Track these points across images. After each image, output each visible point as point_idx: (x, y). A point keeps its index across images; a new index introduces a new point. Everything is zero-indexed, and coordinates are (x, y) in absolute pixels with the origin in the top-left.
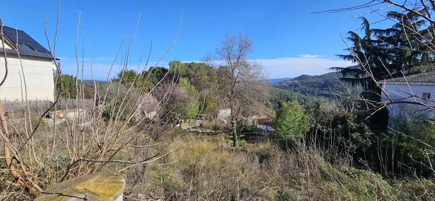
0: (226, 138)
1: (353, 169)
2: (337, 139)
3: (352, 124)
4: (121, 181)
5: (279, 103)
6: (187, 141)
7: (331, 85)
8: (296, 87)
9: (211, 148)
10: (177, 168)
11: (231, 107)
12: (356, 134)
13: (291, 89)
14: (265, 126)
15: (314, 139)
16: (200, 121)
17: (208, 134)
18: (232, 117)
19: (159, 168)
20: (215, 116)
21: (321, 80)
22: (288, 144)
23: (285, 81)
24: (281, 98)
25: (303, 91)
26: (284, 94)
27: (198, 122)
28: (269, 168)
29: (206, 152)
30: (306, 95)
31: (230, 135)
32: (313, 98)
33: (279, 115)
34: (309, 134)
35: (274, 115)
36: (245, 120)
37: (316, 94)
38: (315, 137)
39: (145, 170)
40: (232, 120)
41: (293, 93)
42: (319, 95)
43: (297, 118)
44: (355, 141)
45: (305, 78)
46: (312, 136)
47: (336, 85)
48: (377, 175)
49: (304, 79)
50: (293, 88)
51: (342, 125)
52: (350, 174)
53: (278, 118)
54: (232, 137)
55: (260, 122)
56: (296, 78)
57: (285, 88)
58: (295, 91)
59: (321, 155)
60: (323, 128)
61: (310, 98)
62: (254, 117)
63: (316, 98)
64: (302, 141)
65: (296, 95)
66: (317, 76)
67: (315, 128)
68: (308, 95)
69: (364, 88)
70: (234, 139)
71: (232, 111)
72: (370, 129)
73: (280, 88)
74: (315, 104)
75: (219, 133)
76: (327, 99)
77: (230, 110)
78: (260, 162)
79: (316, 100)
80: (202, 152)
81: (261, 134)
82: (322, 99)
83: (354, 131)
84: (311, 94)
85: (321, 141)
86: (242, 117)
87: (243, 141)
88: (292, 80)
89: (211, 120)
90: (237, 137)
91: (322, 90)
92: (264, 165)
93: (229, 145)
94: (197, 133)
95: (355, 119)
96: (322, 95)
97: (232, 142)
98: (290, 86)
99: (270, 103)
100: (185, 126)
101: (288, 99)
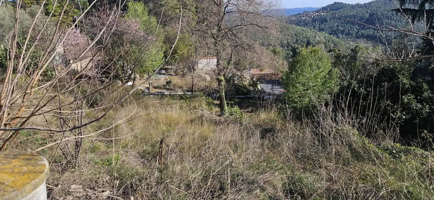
0: (209, 104)
1: (398, 145)
2: (379, 103)
3: (405, 81)
4: (40, 163)
5: (294, 50)
6: (146, 107)
7: (379, 19)
8: (322, 23)
9: (184, 119)
10: (131, 148)
11: (218, 55)
12: (409, 96)
13: (314, 27)
14: (270, 86)
15: (345, 103)
16: (167, 77)
17: (181, 97)
18: (219, 71)
19: (103, 150)
20: (192, 68)
21: (364, 10)
22: (305, 111)
23: (306, 12)
24: (297, 40)
25: (334, 31)
26: (303, 35)
27: (163, 79)
28: (274, 146)
29: (178, 124)
30: (338, 37)
31: (215, 99)
32: (348, 42)
33: (293, 67)
34: (338, 95)
35: (286, 69)
36: (238, 75)
37: (354, 35)
38: (347, 100)
39: (78, 152)
40: (219, 74)
41: (318, 33)
42: (357, 37)
43: (320, 73)
44: (406, 108)
45: (339, 9)
46: (342, 97)
47: (387, 21)
48: (432, 153)
49: (335, 10)
50: (317, 26)
51: (388, 82)
52: (394, 153)
53: (291, 73)
54: (219, 102)
55: (262, 79)
56: (324, 9)
57: (306, 24)
58: (321, 30)
59: (353, 126)
60: (359, 87)
61: (343, 42)
62: (254, 71)
63: (353, 41)
64: (327, 105)
65: (321, 37)
66: (358, 5)
67: (348, 87)
68: (341, 37)
69: (429, 25)
70: (221, 106)
71: (218, 62)
72: (430, 89)
73: (297, 24)
74: (350, 52)
75: (197, 96)
76: (370, 44)
77: (215, 60)
78: (262, 138)
79: (353, 45)
80: (171, 124)
81: (263, 97)
82: (362, 44)
83: (405, 92)
84: (346, 35)
85: (355, 107)
86: (235, 71)
87: (236, 108)
88: (318, 11)
89: (184, 75)
90: (225, 102)
91: (363, 29)
92: (266, 142)
93: (214, 113)
94: (163, 95)
95: (410, 73)
96: (363, 36)
97: (218, 109)
98: (314, 21)
99: (279, 49)
100: (141, 85)
101: (308, 43)
